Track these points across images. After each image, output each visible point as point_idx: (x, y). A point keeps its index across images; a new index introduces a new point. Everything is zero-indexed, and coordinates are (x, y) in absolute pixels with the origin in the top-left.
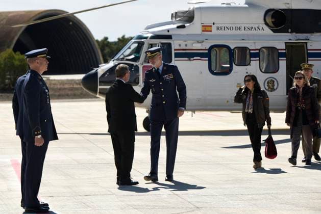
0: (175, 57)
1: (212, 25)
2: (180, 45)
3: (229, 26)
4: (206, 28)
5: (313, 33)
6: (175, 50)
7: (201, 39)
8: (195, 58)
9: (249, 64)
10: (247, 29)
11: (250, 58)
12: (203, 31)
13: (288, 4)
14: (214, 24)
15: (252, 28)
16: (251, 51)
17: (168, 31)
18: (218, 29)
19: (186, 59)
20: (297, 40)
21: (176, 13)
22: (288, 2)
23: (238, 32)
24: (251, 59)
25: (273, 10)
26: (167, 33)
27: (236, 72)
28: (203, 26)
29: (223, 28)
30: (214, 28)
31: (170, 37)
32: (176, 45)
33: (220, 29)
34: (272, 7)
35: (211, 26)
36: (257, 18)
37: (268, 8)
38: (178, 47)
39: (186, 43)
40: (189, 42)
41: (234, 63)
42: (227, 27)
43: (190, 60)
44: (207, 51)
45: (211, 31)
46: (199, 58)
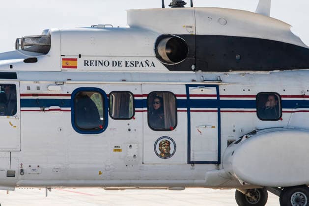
0: (21, 106)
1: (78, 57)
2: (29, 88)
3: (102, 59)
4: (69, 63)
5: (229, 71)
6: (21, 95)
7: (60, 79)
8: (51, 107)
9: (133, 117)
10: (129, 64)
11: (134, 107)
12: (63, 67)
13: (191, 27)
14: (80, 56)
15: (137, 63)
16: (136, 98)
17: (11, 67)
18: (86, 63)
19: (39, 109)
20: (204, 81)
21: (23, 39)
22: (191, 25)
23: (117, 69)
24: (136, 109)
25: (169, 36)
26: (9, 70)
27: (114, 129)
28: (64, 59)
29: (94, 63)
30: (80, 63)
31: (13, 76)
32: (22, 87)
33: (89, 64)
34: (166, 32)
35: (76, 60)
36: (145, 48)
37: (161, 33)
38: (26, 92)
39: (37, 85)
40: (42, 84)
41: (111, 115)
42: (99, 61)
43: (43, 110)
44: (69, 98)
45: (76, 67)
46: (58, 107)
